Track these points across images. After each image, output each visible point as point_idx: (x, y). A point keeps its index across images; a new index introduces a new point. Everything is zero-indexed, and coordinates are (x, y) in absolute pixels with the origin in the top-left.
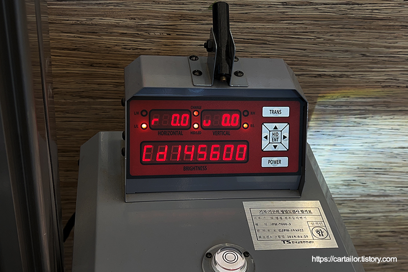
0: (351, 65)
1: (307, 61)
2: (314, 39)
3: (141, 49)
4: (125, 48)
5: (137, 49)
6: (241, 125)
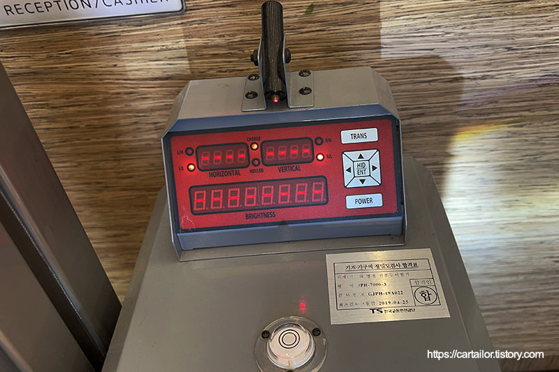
0: (494, 63)
1: (437, 63)
2: (443, 35)
3: (238, 70)
4: (220, 72)
5: (234, 70)
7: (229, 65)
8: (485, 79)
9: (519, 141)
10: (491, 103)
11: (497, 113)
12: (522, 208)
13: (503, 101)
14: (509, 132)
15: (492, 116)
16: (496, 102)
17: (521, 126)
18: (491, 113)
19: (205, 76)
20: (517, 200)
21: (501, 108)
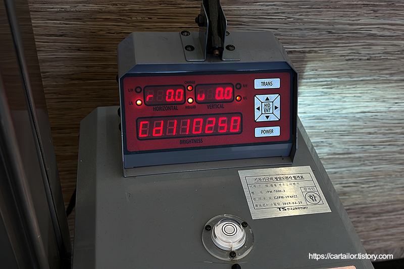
3: (124, 33)
4: (109, 33)
5: (121, 33)
6: (234, 98)
7: (117, 28)
8: (310, 53)
9: (328, 99)
10: (313, 70)
11: (316, 78)
12: (325, 147)
13: (321, 69)
14: (322, 92)
15: (313, 80)
16: (316, 70)
17: (331, 88)
18: (312, 78)
19: (95, 35)
20: (322, 142)
21: (319, 75)
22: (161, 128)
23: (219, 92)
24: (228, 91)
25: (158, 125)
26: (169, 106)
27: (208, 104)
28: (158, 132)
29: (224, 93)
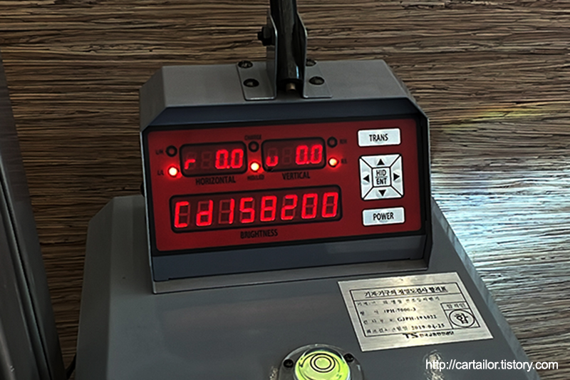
6: (326, 162)
22: (209, 213)
23: (302, 152)
24: (317, 151)
25: (205, 208)
26: (222, 176)
27: (284, 173)
28: (204, 219)
29: (309, 154)
